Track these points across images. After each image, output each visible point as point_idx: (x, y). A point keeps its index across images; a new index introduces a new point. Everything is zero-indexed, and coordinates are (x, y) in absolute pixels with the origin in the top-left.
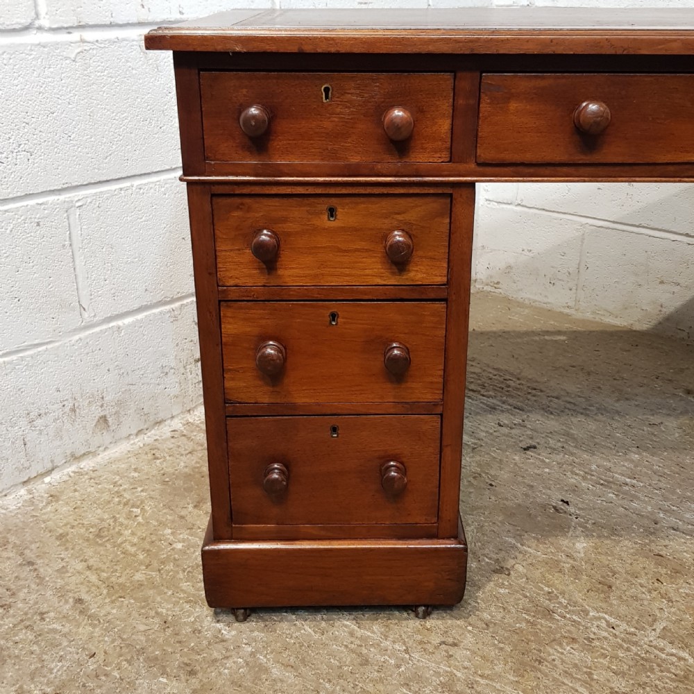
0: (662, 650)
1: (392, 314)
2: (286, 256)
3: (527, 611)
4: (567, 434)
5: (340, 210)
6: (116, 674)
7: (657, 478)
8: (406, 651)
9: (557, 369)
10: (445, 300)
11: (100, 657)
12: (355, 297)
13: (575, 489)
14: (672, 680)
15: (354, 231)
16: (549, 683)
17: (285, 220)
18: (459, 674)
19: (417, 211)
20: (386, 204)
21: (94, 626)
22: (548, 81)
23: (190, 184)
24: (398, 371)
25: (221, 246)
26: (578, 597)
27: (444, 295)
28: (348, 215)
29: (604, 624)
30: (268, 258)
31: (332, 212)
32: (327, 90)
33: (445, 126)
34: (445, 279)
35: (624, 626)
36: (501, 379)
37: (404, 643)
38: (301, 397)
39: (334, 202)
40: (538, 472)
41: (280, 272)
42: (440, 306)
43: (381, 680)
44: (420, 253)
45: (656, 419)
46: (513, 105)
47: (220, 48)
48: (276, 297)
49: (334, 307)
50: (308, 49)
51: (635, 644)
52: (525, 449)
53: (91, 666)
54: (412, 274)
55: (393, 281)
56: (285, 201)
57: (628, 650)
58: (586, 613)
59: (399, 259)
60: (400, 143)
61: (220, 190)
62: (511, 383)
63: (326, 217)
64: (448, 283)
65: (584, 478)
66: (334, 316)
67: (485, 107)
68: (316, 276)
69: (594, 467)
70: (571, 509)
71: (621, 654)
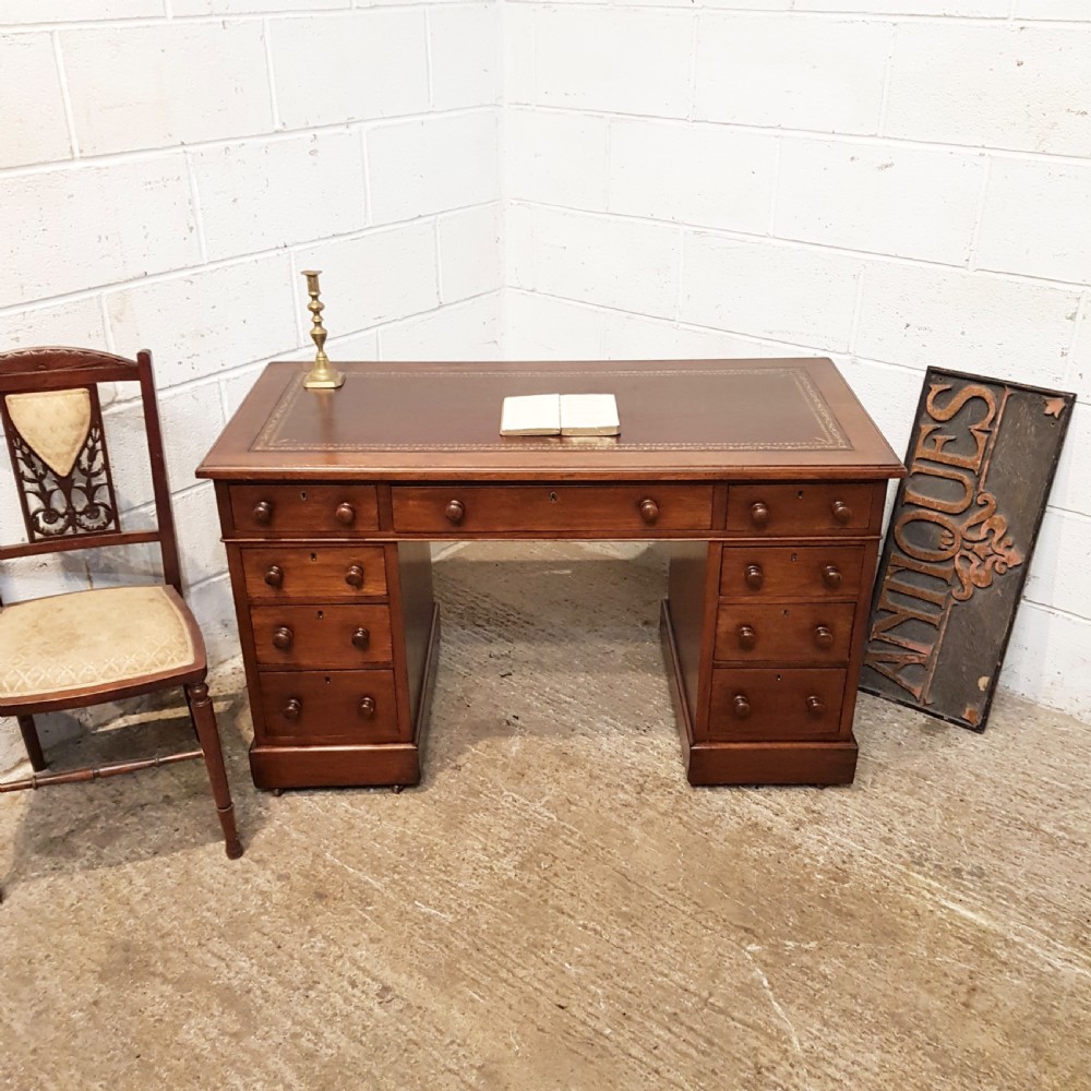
0: (540, 814)
1: (357, 612)
2: (288, 580)
3: (463, 792)
4: (539, 663)
5: (318, 556)
6: (193, 840)
7: (589, 696)
8: (379, 820)
9: (551, 603)
10: (387, 604)
11: (182, 830)
12: (332, 603)
13: (528, 708)
14: (539, 831)
15: (328, 566)
16: (463, 836)
17: (285, 560)
18: (409, 832)
19: (365, 555)
20: (345, 551)
21: (178, 813)
22: (428, 490)
23: (226, 543)
24: (363, 644)
25: (248, 576)
26: (500, 783)
27: (385, 601)
28: (322, 558)
29: (510, 799)
30: (276, 583)
31: (313, 556)
32: (304, 495)
33: (375, 512)
34: (385, 593)
35: (522, 800)
36: (504, 614)
37: (379, 815)
38: (305, 661)
39: (313, 550)
40: (505, 694)
41: (286, 589)
42: (386, 607)
43: (360, 837)
44: (370, 578)
45: (609, 648)
46: (411, 502)
47: (238, 477)
48: (284, 602)
49: (320, 608)
50: (288, 478)
51: (525, 811)
52: (503, 676)
53: (177, 836)
54: (365, 590)
55: (354, 594)
56: (285, 551)
57: (520, 815)
58: (502, 792)
59: (357, 583)
60: (349, 524)
61: (245, 546)
62: (511, 618)
63: (310, 559)
64: (388, 595)
65: (537, 699)
66: (320, 613)
67: (395, 503)
68: (306, 591)
69: (547, 689)
70: (519, 722)
71: (513, 817)
